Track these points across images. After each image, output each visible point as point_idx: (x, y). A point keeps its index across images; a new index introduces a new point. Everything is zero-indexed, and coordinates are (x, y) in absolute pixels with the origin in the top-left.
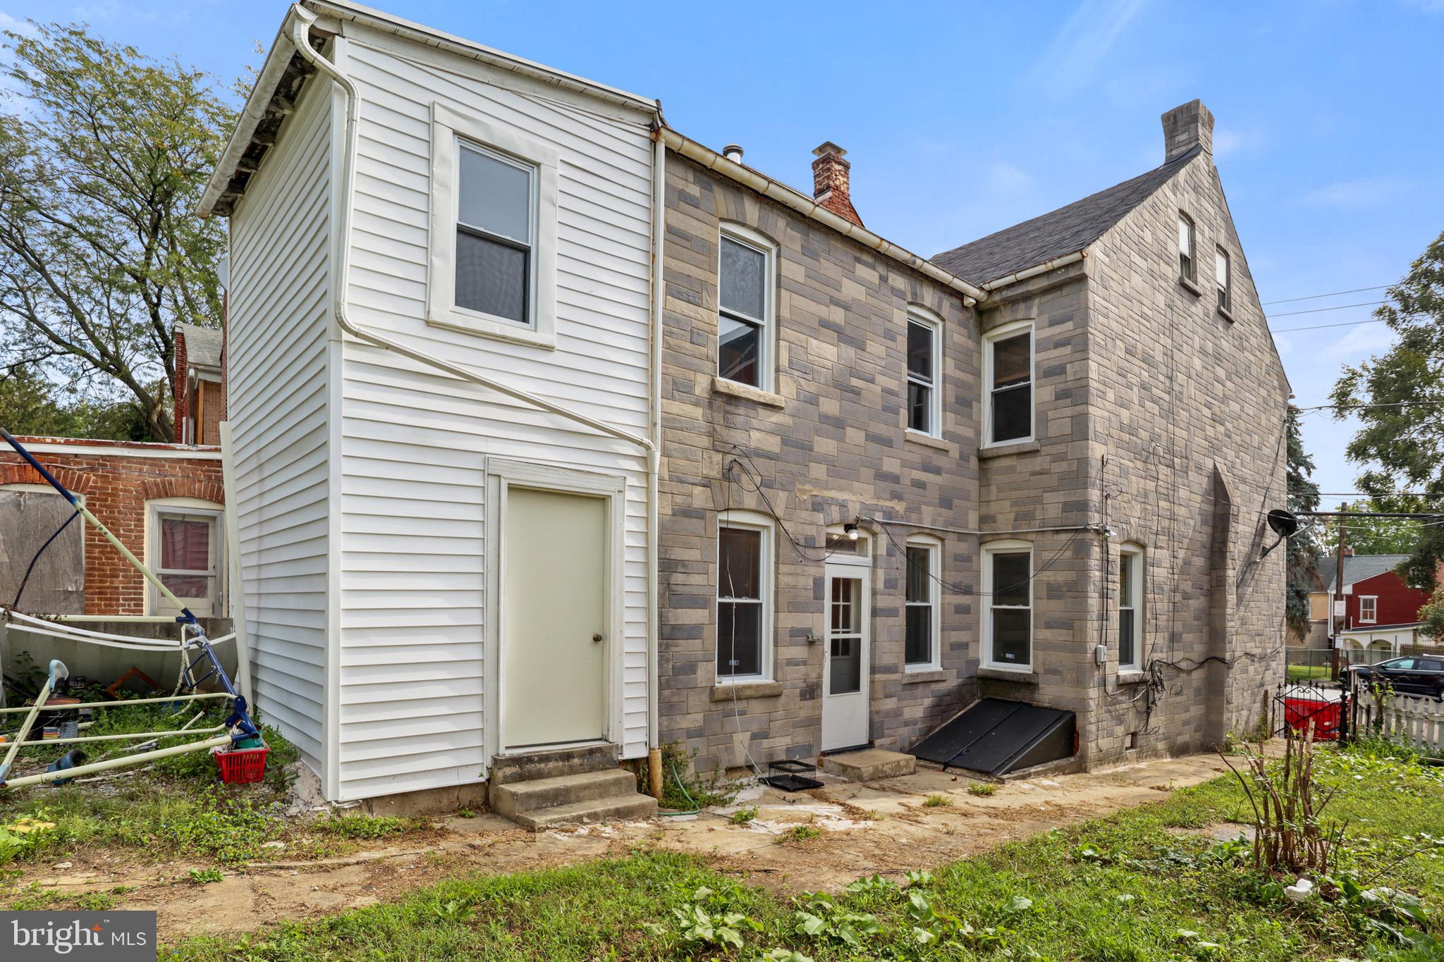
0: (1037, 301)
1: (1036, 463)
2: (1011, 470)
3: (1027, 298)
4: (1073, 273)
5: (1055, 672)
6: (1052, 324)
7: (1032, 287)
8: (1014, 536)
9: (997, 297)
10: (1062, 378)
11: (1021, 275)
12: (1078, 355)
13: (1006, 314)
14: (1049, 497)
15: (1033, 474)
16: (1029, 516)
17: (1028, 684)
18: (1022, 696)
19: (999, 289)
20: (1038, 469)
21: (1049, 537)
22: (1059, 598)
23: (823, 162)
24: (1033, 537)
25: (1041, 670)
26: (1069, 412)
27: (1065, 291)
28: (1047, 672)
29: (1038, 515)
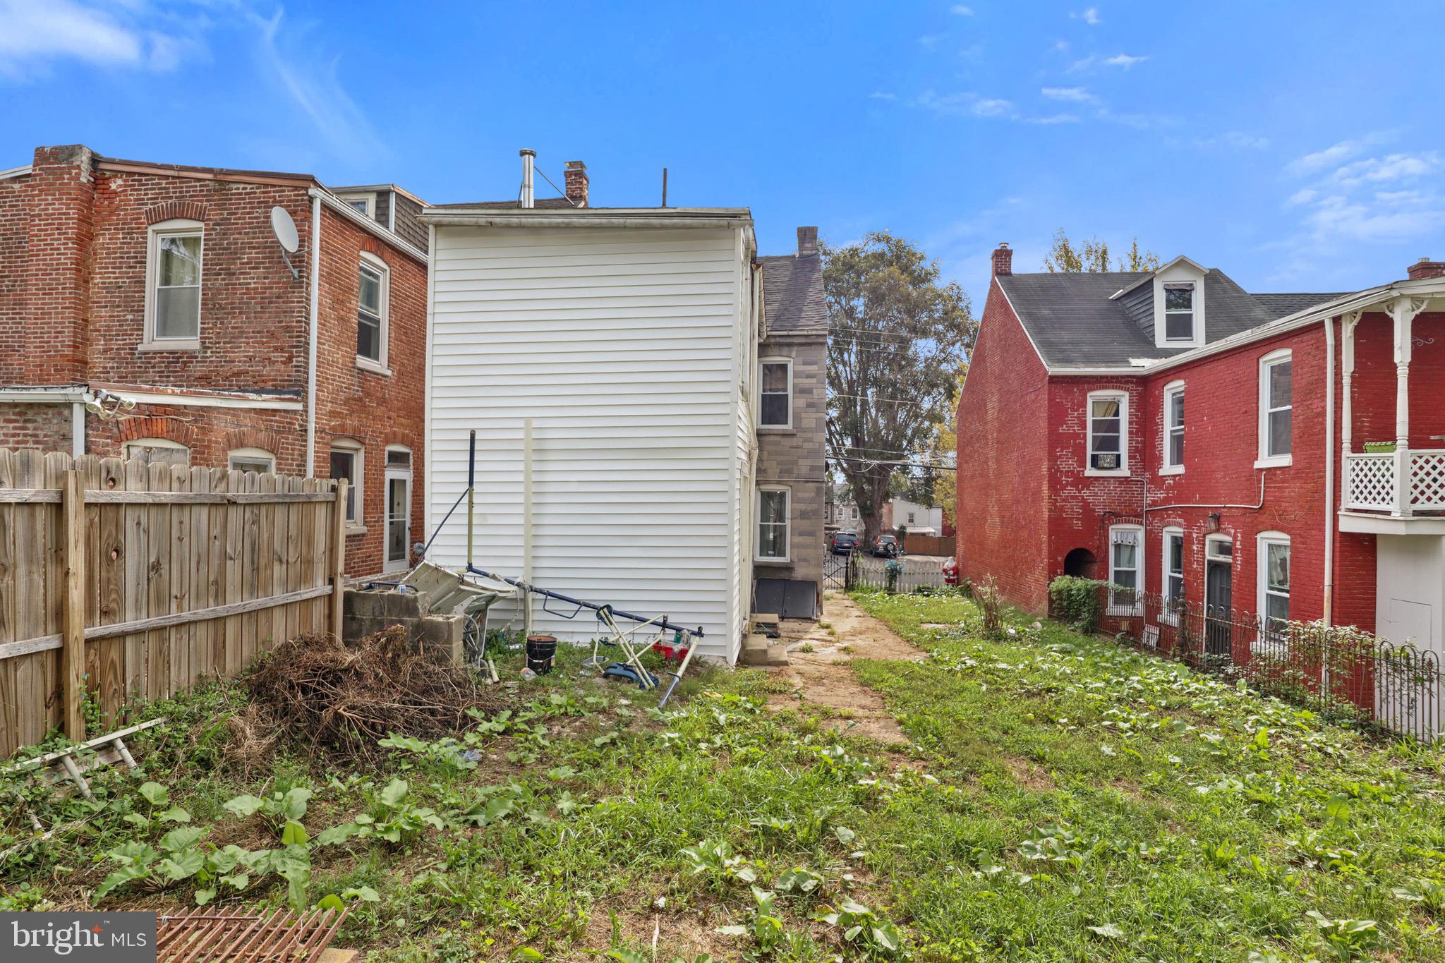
0: (795, 348)
1: (794, 442)
2: (778, 443)
3: (790, 345)
4: (821, 340)
5: (805, 560)
6: (804, 364)
7: (796, 340)
8: (779, 482)
9: (773, 340)
10: (811, 396)
11: (791, 333)
12: (819, 385)
13: (776, 350)
14: (801, 462)
15: (791, 447)
16: (789, 472)
17: (788, 568)
18: (784, 575)
19: (775, 336)
20: (795, 444)
21: (802, 484)
22: (808, 519)
23: (576, 175)
24: (792, 484)
25: (796, 559)
26: (814, 415)
27: (813, 347)
28: (800, 560)
29: (795, 471)
